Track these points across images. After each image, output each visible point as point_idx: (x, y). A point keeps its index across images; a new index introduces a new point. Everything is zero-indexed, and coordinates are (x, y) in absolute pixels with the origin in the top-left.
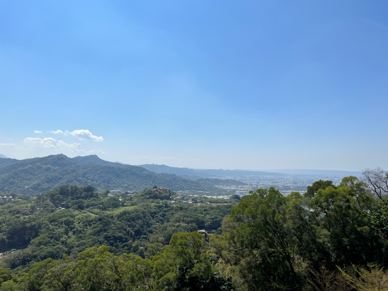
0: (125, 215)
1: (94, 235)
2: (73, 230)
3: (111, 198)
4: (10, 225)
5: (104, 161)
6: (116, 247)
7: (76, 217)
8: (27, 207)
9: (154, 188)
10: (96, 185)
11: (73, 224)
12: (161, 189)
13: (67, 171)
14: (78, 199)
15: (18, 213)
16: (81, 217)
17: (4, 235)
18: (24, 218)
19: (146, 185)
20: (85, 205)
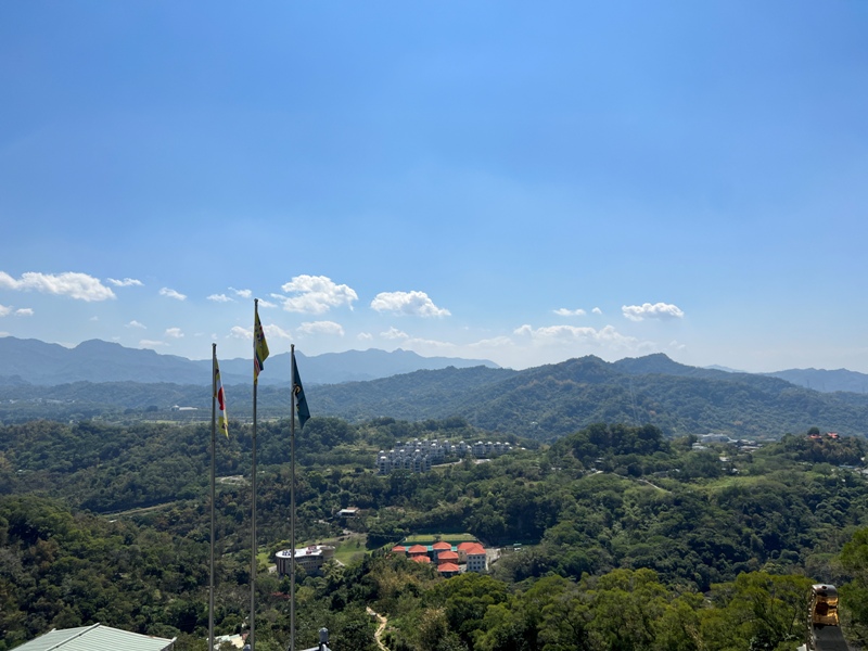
0: (736, 496)
1: (667, 536)
2: (621, 519)
3: (700, 455)
4: (508, 496)
5: (682, 366)
6: (718, 568)
7: (626, 492)
8: (534, 464)
9: (810, 433)
10: (667, 422)
11: (620, 507)
12: (830, 438)
13: (603, 391)
14: (626, 452)
15: (520, 474)
16: (636, 492)
17: (501, 515)
18: (531, 486)
19: (794, 422)
20: (643, 467)
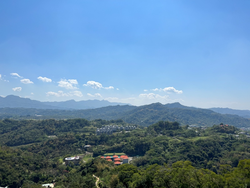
0: (200, 142)
1: (181, 154)
2: (168, 149)
3: (190, 130)
4: (135, 142)
5: (184, 106)
6: (196, 163)
7: (169, 141)
8: (143, 133)
9: (221, 125)
10: (180, 122)
11: (167, 145)
12: (226, 126)
13: (162, 112)
14: (169, 129)
15: (139, 136)
16: (172, 141)
17: (133, 147)
18: (142, 139)
19: (214, 122)
20: (174, 134)
